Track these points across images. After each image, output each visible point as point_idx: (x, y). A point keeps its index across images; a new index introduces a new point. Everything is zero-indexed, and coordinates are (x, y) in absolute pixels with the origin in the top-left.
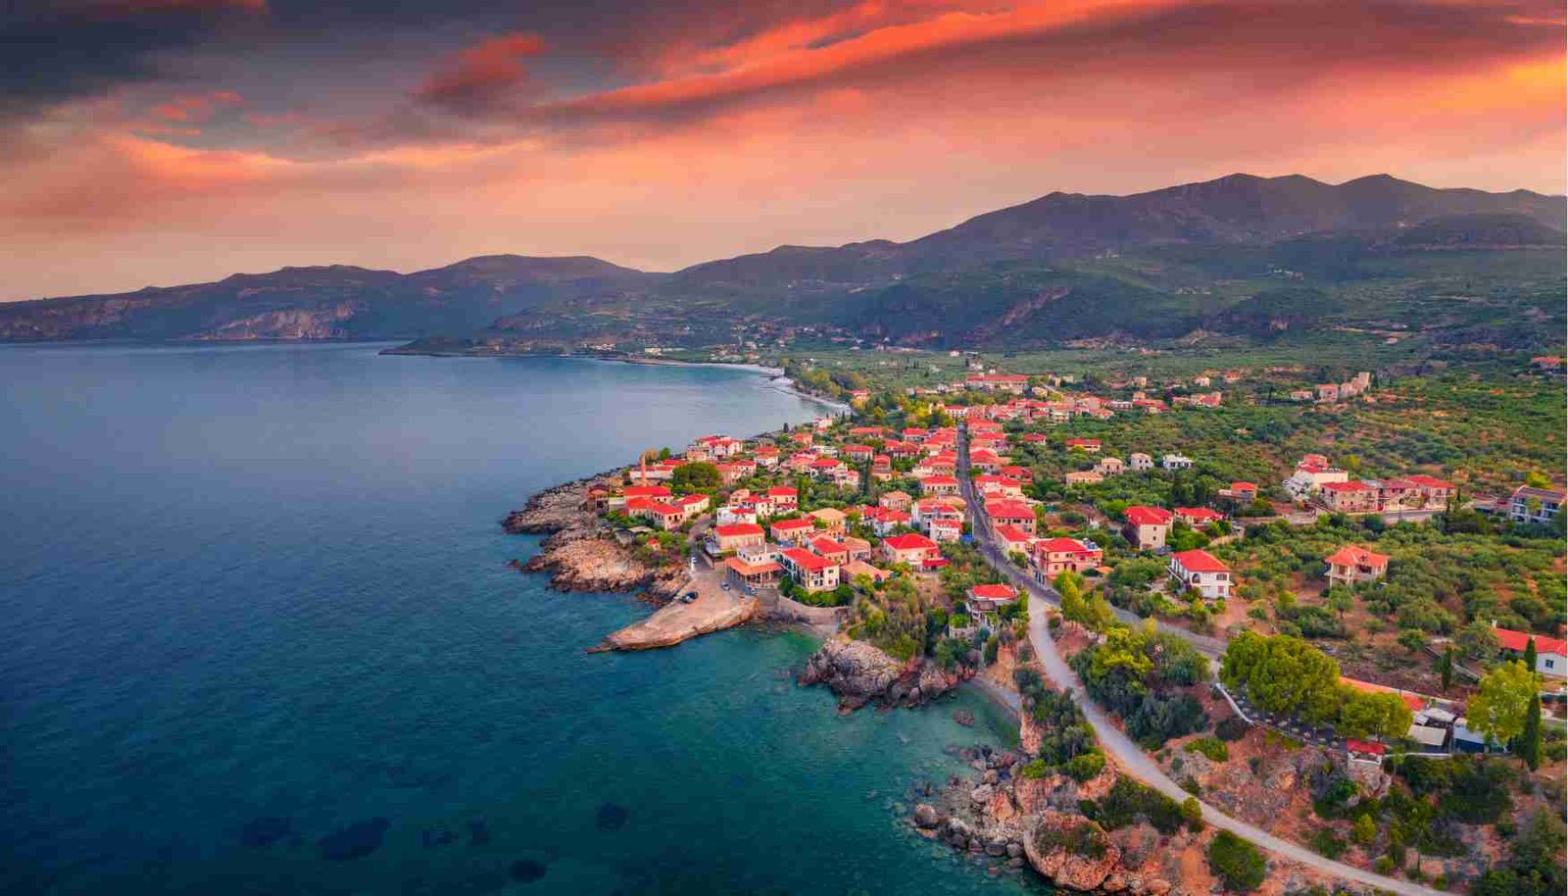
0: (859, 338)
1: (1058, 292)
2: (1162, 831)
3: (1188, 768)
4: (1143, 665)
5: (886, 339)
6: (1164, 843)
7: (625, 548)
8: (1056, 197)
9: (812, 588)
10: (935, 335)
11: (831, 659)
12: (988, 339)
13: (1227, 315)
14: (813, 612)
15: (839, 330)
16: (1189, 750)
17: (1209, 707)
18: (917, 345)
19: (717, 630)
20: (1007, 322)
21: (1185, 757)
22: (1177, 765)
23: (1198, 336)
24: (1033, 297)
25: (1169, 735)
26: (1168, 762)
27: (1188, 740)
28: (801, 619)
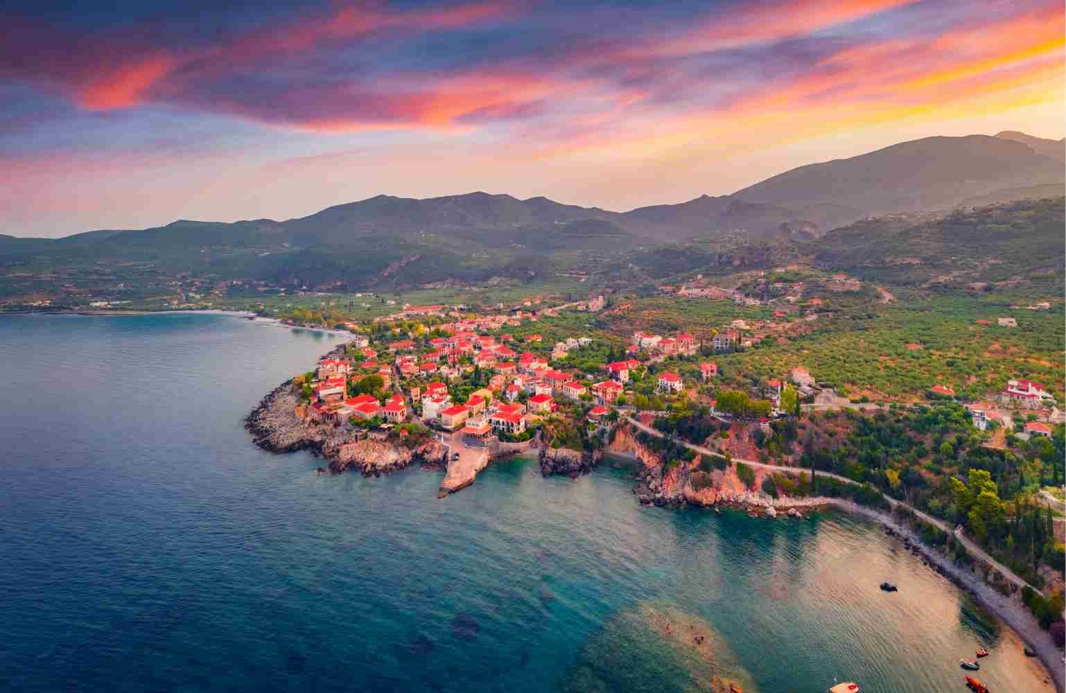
0: (281, 287)
1: (413, 256)
2: (722, 470)
3: (717, 446)
4: (689, 413)
5: (304, 288)
6: (724, 474)
7: (386, 441)
8: (381, 199)
9: (516, 433)
10: (339, 284)
11: (554, 460)
12: (376, 285)
13: (507, 268)
14: (521, 445)
15: (263, 283)
16: (715, 438)
17: (713, 423)
18: (328, 290)
19: (484, 469)
20: (386, 274)
21: (715, 441)
22: (713, 446)
23: (495, 281)
24: (400, 259)
25: (707, 436)
26: (710, 446)
27: (713, 436)
28: (515, 452)
